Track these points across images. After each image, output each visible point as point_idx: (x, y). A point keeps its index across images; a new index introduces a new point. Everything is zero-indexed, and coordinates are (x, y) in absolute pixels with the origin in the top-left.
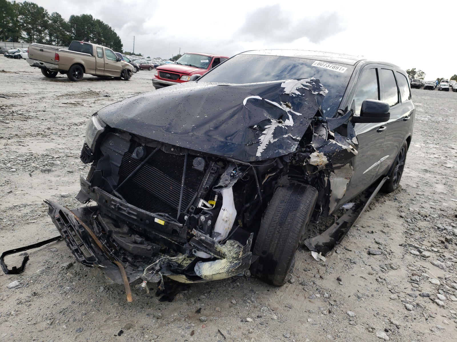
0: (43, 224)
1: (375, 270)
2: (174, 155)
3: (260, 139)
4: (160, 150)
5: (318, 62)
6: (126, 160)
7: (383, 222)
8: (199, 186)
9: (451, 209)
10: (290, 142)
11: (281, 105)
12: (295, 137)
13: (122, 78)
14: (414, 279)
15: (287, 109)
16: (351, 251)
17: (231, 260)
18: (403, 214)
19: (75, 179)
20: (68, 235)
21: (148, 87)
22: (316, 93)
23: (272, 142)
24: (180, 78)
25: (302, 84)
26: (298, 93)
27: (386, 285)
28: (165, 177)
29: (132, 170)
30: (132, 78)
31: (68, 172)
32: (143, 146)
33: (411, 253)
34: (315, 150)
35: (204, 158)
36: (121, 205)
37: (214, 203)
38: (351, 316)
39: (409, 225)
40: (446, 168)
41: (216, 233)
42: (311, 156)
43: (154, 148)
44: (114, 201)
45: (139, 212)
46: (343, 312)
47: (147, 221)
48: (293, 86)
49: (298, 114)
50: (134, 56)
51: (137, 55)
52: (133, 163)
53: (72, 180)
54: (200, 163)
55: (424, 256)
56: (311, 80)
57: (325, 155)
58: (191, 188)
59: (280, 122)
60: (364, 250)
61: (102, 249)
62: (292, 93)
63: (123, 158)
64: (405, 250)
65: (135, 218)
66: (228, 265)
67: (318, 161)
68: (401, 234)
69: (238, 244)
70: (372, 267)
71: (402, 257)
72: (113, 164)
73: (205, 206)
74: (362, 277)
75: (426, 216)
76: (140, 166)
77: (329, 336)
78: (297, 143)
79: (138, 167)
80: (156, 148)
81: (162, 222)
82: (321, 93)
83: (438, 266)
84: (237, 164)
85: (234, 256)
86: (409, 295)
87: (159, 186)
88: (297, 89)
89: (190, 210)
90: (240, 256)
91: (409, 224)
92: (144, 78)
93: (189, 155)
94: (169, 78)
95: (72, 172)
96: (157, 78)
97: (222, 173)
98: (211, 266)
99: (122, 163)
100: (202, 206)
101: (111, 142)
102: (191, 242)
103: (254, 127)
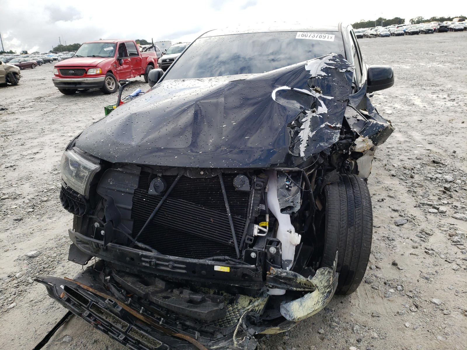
0: (27, 305)
1: (416, 242)
2: (202, 179)
3: (300, 136)
4: (183, 176)
5: (301, 33)
6: (138, 199)
7: (383, 185)
8: (247, 210)
9: (424, 156)
10: (329, 131)
11: (310, 91)
12: (334, 125)
13: (8, 83)
14: (456, 241)
15: (317, 95)
16: (379, 227)
17: (323, 291)
18: (393, 172)
19: (31, 227)
20: (96, 319)
21: (46, 89)
22: (344, 70)
23: (311, 136)
24: (86, 73)
25: (326, 63)
26: (324, 74)
27: (437, 255)
28: (199, 208)
29: (151, 210)
30: (20, 82)
31: (16, 220)
32: (159, 177)
33: (430, 212)
34: (359, 134)
35: (245, 174)
36: (158, 259)
37: (266, 224)
38: (439, 304)
39: (406, 183)
40: (389, 115)
41: (286, 260)
42: (355, 142)
43: (176, 176)
44: (146, 257)
45: (189, 263)
46: (427, 302)
47: (204, 272)
48: (317, 67)
49: (330, 98)
50: (6, 54)
51: (8, 53)
52: (149, 200)
53: (28, 230)
54: (244, 182)
55: (442, 212)
56: (333, 57)
57: (370, 138)
58: (238, 215)
59: (314, 112)
60: (390, 223)
61: (144, 320)
62: (318, 75)
63: (133, 198)
64: (422, 211)
65: (184, 271)
66: (321, 297)
67: (364, 146)
68: (406, 194)
69: (328, 270)
70: (411, 240)
71: (425, 219)
72: (121, 207)
73: (261, 231)
74: (413, 254)
75: (412, 169)
76: (161, 202)
77: (440, 338)
78: (337, 131)
79: (159, 205)
80: (178, 175)
81: (226, 269)
82: (349, 69)
83: (461, 219)
84: (286, 173)
85: (326, 284)
86: (464, 260)
87: (195, 222)
88: (322, 70)
89: (247, 241)
90: (331, 283)
91: (406, 181)
92: (34, 78)
93: (223, 175)
94: (73, 74)
95: (21, 219)
96: (58, 77)
97: (266, 186)
98: (301, 304)
99: (133, 204)
100: (258, 233)
101: (110, 181)
102: (269, 283)
103: (292, 124)
